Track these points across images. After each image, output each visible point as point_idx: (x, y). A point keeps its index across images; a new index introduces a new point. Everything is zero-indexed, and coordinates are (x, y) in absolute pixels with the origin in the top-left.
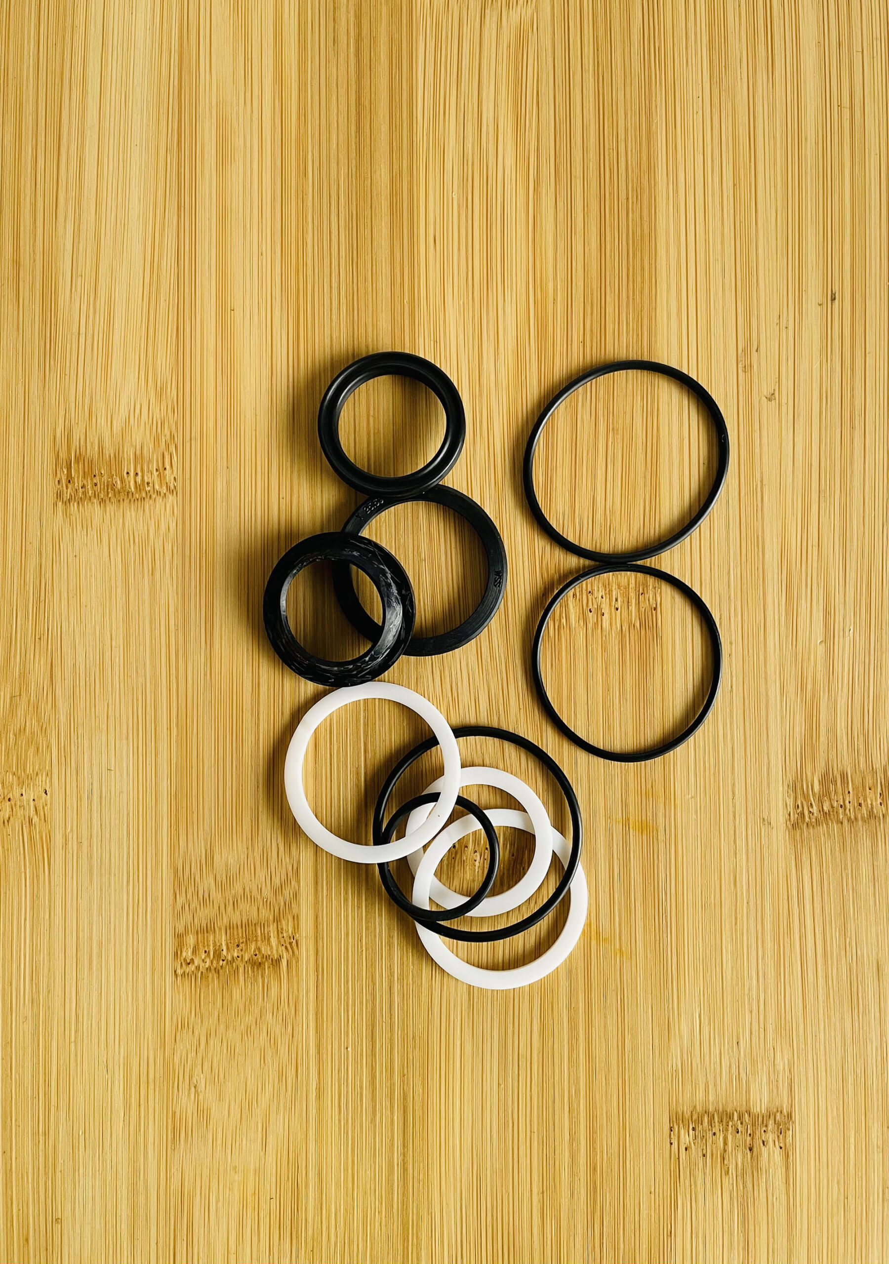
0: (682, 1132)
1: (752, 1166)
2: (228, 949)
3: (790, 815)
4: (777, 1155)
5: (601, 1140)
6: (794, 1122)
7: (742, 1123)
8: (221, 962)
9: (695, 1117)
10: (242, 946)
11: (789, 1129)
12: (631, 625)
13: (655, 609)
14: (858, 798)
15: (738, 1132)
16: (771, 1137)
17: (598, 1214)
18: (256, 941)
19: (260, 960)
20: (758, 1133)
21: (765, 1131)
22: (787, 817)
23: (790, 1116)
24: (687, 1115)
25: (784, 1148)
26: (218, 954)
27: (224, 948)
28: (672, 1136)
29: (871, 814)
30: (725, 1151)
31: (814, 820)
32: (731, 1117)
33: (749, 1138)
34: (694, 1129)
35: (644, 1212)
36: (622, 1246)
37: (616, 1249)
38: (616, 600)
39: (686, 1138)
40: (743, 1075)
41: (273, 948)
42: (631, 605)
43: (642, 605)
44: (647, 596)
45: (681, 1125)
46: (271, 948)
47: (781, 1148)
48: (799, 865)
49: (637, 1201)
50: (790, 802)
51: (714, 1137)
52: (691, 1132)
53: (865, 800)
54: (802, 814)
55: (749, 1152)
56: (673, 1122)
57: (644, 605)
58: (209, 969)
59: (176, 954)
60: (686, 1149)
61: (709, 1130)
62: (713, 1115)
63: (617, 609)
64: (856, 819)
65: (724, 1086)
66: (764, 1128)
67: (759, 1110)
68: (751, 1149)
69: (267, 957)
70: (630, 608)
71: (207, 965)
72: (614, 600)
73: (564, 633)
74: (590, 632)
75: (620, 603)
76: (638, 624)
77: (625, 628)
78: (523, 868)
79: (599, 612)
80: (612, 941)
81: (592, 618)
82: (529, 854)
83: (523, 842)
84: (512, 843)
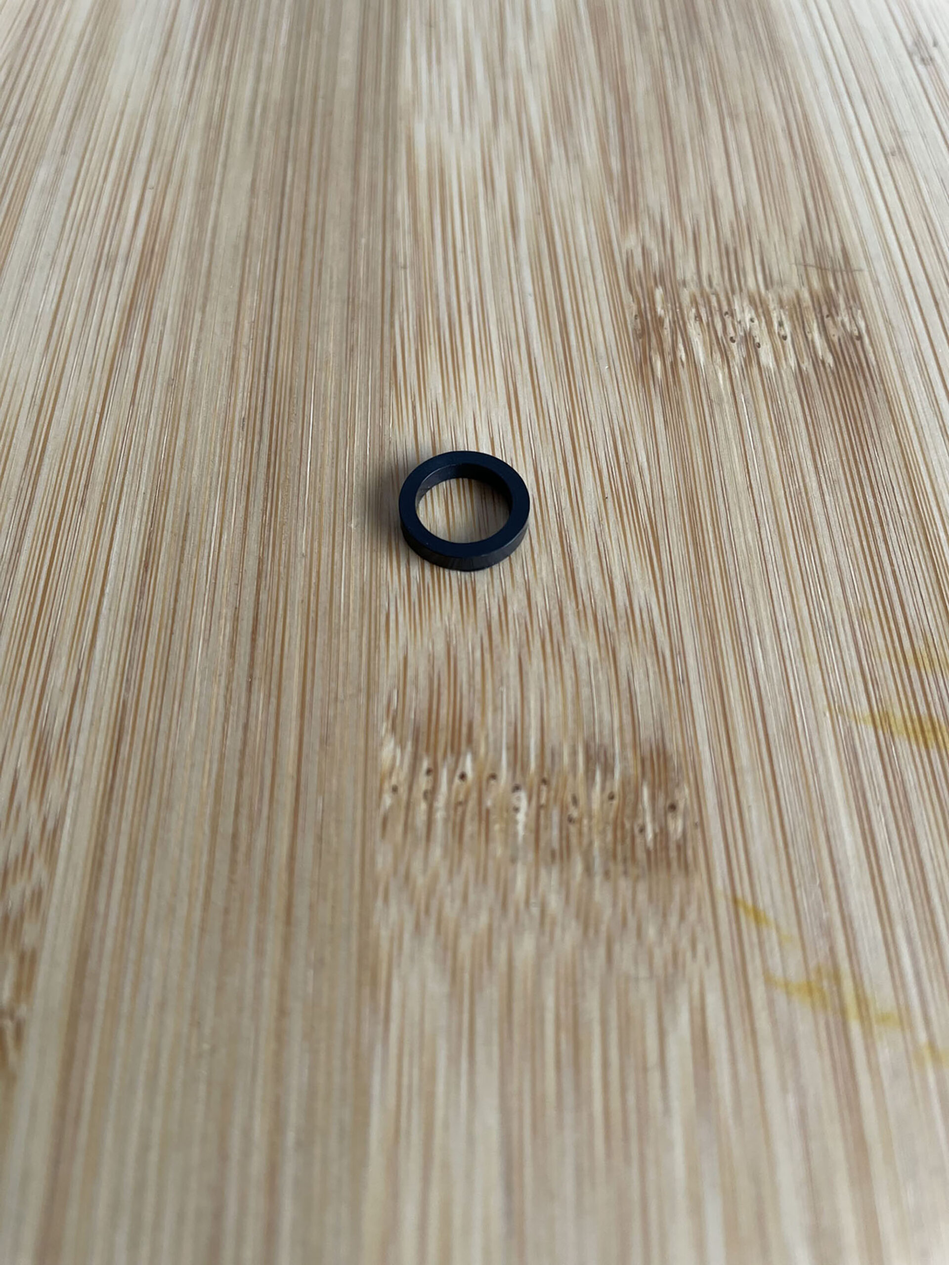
12: (818, 363)
13: (860, 337)
38: (781, 324)
42: (811, 332)
43: (832, 331)
44: (839, 319)
57: (835, 334)
63: (785, 338)
70: (810, 336)
72: (776, 324)
73: (684, 374)
74: (736, 371)
75: (787, 329)
76: (830, 360)
77: (807, 365)
78: (642, 830)
79: (750, 342)
80: (904, 1021)
81: (737, 352)
82: (653, 798)
83: (634, 770)
84: (608, 770)
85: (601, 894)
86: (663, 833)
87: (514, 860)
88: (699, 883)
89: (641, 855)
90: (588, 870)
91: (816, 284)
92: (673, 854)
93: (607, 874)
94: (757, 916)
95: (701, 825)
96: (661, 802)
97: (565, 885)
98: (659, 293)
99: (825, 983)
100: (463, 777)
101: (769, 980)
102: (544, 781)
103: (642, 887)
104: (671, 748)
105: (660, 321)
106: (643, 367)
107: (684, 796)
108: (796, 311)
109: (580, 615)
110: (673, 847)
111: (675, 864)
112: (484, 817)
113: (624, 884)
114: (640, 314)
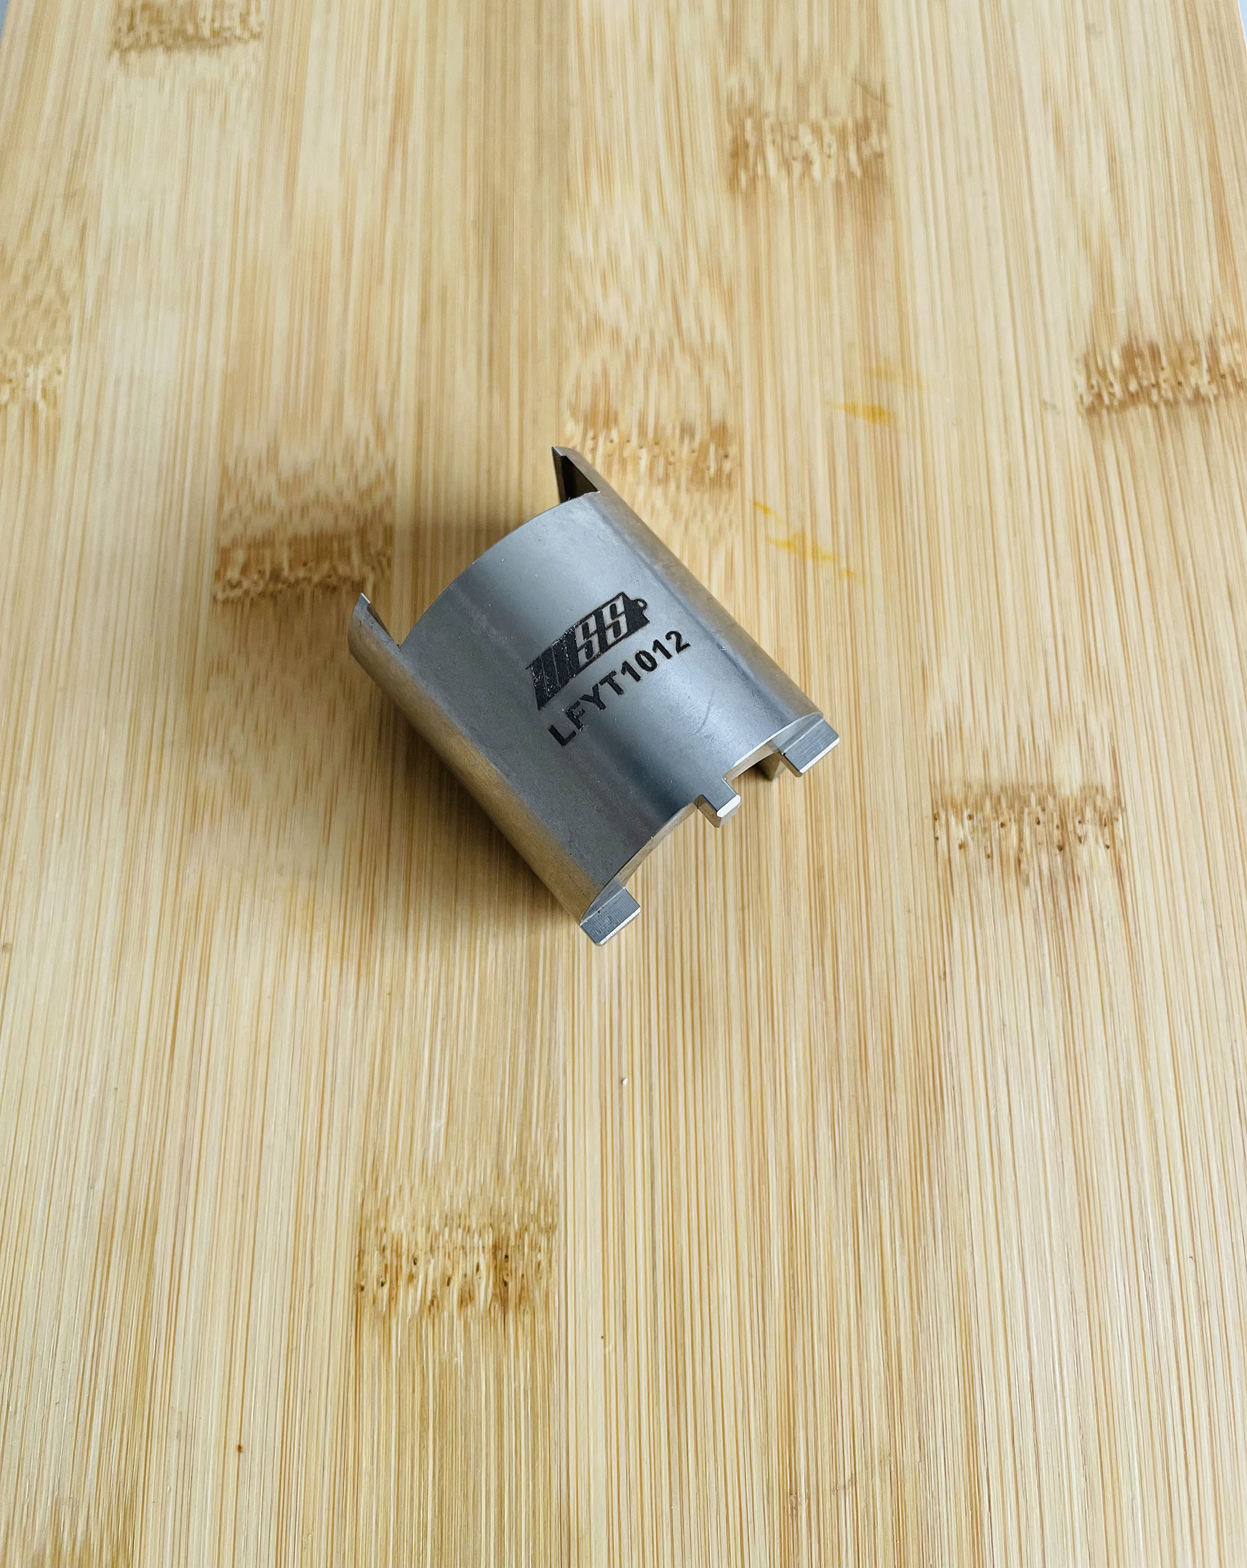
0: (953, 820)
1: (1065, 872)
2: (291, 568)
3: (1081, 397)
4: (1103, 857)
5: (829, 834)
6: (1124, 810)
7: (1043, 810)
8: (280, 586)
9: (971, 801)
10: (310, 564)
11: (1117, 820)
12: (850, 175)
13: (882, 155)
14: (1176, 377)
15: (1038, 823)
16: (1090, 829)
17: (828, 943)
18: (332, 558)
19: (335, 583)
20: (1070, 827)
21: (1080, 822)
22: (1078, 399)
23: (1118, 801)
24: (959, 797)
25: (1111, 847)
26: (276, 575)
27: (286, 566)
28: (937, 827)
29: (1198, 397)
30: (1020, 850)
31: (1116, 403)
32: (1026, 802)
33: (1056, 834)
34: (970, 817)
35: (901, 941)
36: (868, 992)
37: (858, 996)
38: (830, 146)
39: (960, 831)
40: (1040, 742)
41: (356, 566)
42: (850, 151)
43: (864, 149)
44: (870, 141)
45: (950, 811)
46: (352, 568)
47: (1108, 847)
48: (1099, 458)
49: (889, 924)
50: (1081, 380)
51: (1003, 831)
52: (966, 822)
53: (1186, 376)
54: (1099, 396)
55: (1057, 851)
56: (937, 807)
57: (866, 152)
58: (262, 594)
59: (218, 575)
60: (961, 847)
61: (994, 819)
62: (999, 799)
63: (831, 156)
64: (1176, 401)
65: (1012, 759)
66: (1079, 818)
67: (1068, 792)
68: (1061, 848)
69: (345, 580)
70: (848, 155)
71: (260, 589)
72: (826, 146)
73: (760, 185)
74: (795, 182)
75: (834, 150)
76: (859, 174)
77: (843, 177)
78: (709, 468)
79: (807, 161)
80: (836, 559)
81: (797, 167)
82: (716, 451)
83: (707, 436)
84: (692, 436)
85: (684, 499)
86: (720, 470)
87: (638, 484)
88: (737, 494)
89: (707, 481)
90: (678, 487)
91: (859, 114)
92: (724, 480)
93: (688, 490)
94: (766, 510)
95: (741, 465)
96: (721, 452)
97: (665, 494)
98: (749, 123)
99: (797, 542)
100: (612, 441)
101: (767, 539)
102: (657, 444)
103: (706, 497)
104: (731, 423)
105: (747, 145)
106: (733, 180)
107: (733, 450)
108: (842, 136)
109: (683, 347)
110: (724, 477)
111: (724, 486)
112: (623, 462)
113: (697, 496)
114: (735, 141)
